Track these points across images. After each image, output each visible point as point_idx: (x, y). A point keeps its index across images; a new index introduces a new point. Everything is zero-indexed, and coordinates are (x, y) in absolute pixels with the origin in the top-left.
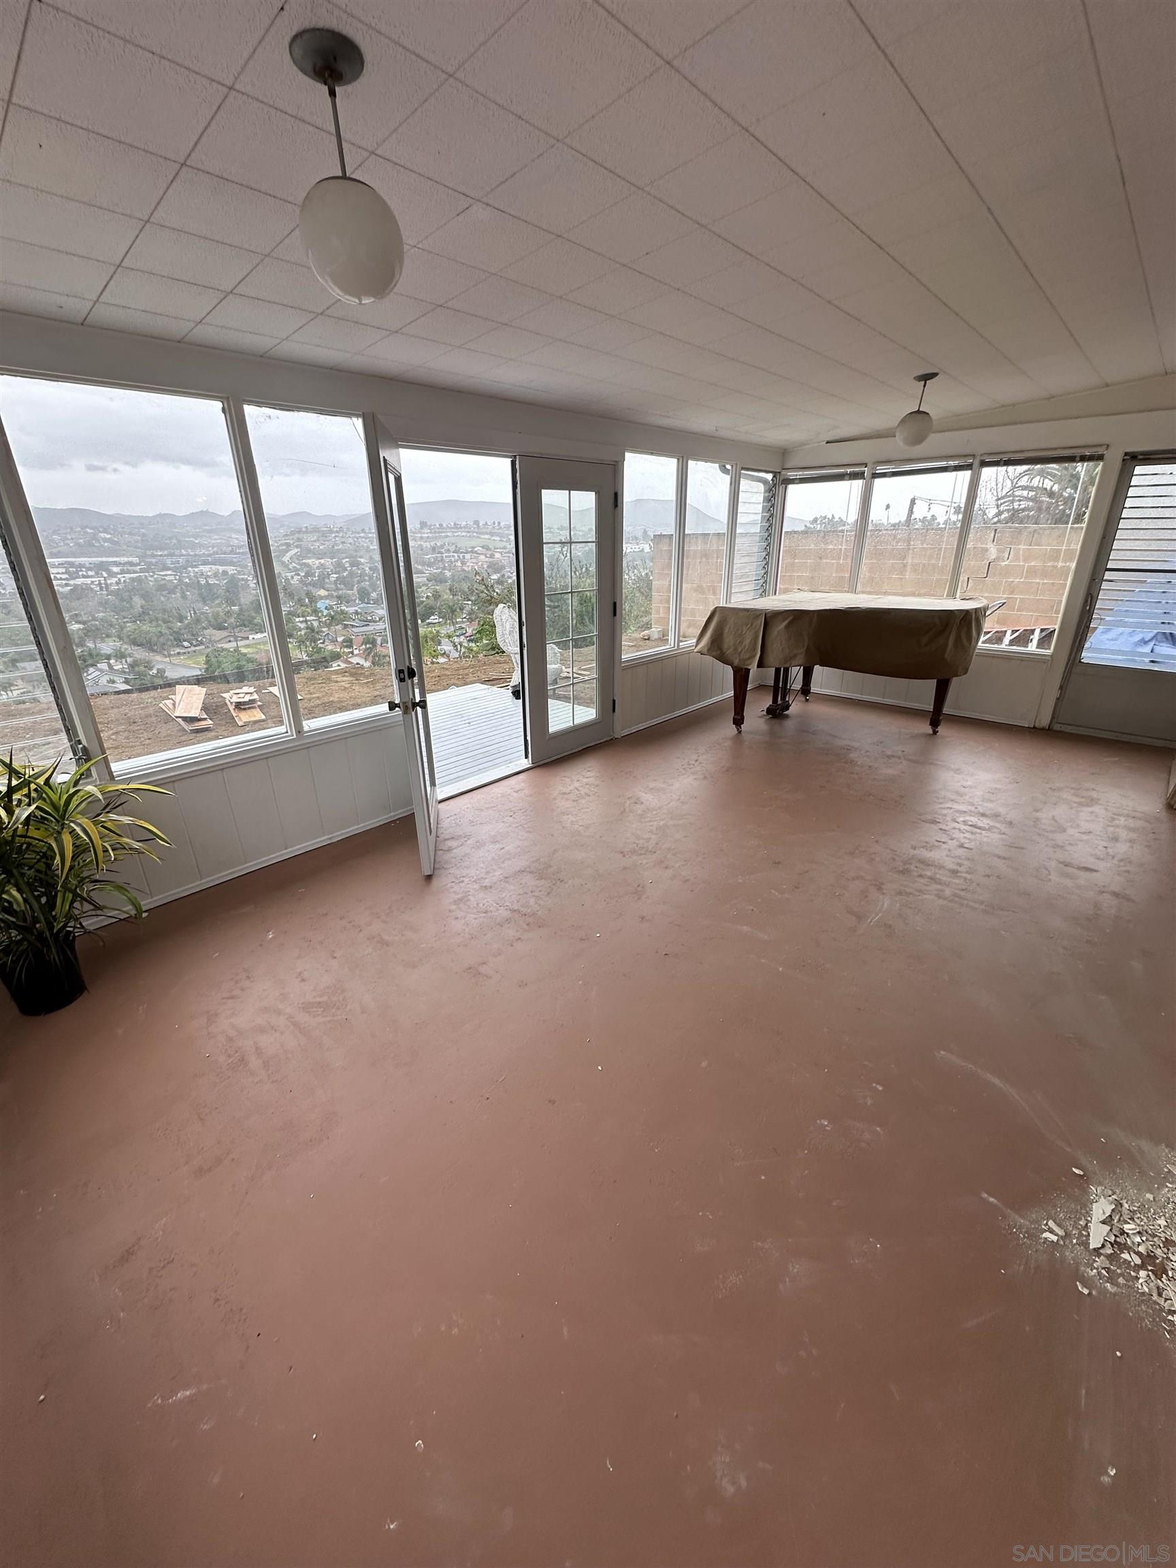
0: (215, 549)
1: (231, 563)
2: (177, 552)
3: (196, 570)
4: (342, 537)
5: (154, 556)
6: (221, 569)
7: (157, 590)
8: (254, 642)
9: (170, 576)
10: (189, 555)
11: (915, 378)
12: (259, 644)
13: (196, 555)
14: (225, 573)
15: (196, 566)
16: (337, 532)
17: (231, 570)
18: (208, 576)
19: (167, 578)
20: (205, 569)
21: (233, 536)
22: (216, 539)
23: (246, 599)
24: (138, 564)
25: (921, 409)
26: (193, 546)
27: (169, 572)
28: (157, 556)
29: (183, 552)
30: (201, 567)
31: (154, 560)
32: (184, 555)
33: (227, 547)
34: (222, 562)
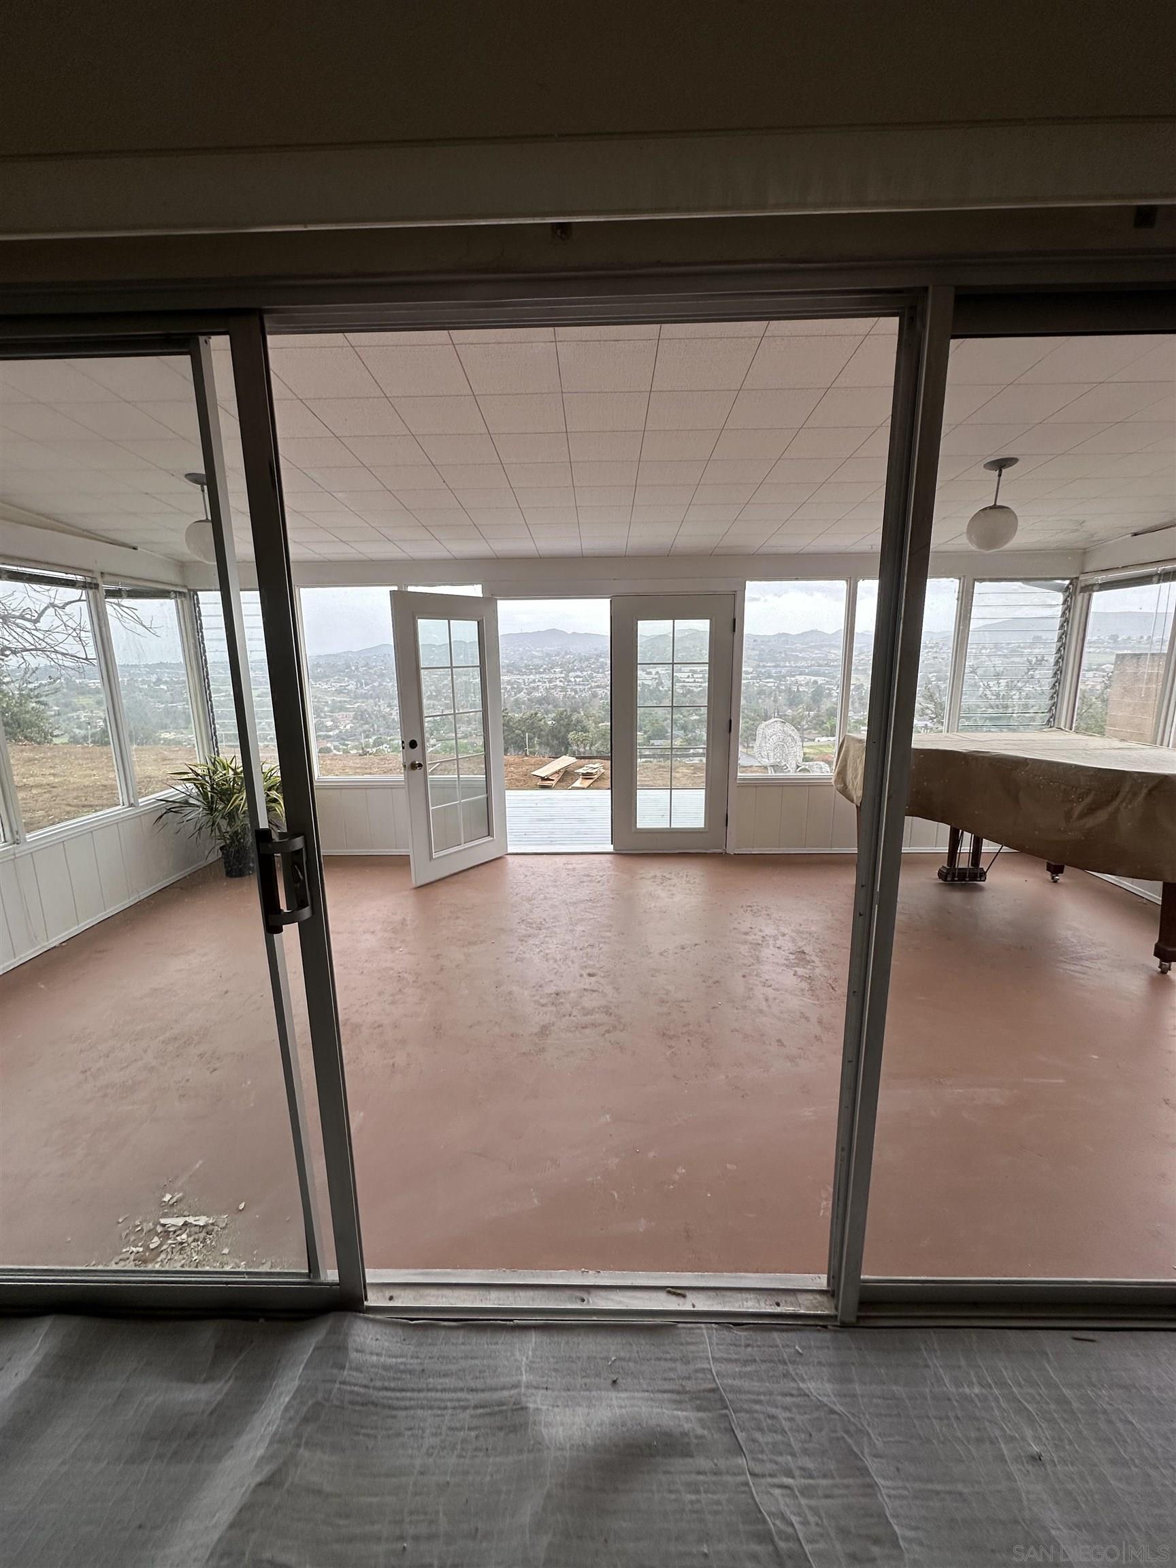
0: (813, 662)
1: (824, 675)
2: (782, 664)
3: (793, 679)
4: (936, 652)
5: (764, 667)
6: (813, 678)
7: (758, 694)
8: (820, 744)
9: (771, 684)
10: (791, 666)
11: (985, 466)
12: (821, 746)
13: (796, 666)
14: (815, 682)
15: (794, 676)
16: (931, 647)
17: (820, 680)
18: (801, 685)
19: (769, 685)
20: (801, 678)
21: (833, 651)
22: (817, 654)
23: (826, 705)
24: (751, 673)
25: (998, 504)
26: (797, 659)
27: (771, 680)
28: (766, 666)
29: (787, 664)
30: (797, 677)
31: (763, 670)
32: (786, 667)
33: (824, 660)
34: (817, 674)
